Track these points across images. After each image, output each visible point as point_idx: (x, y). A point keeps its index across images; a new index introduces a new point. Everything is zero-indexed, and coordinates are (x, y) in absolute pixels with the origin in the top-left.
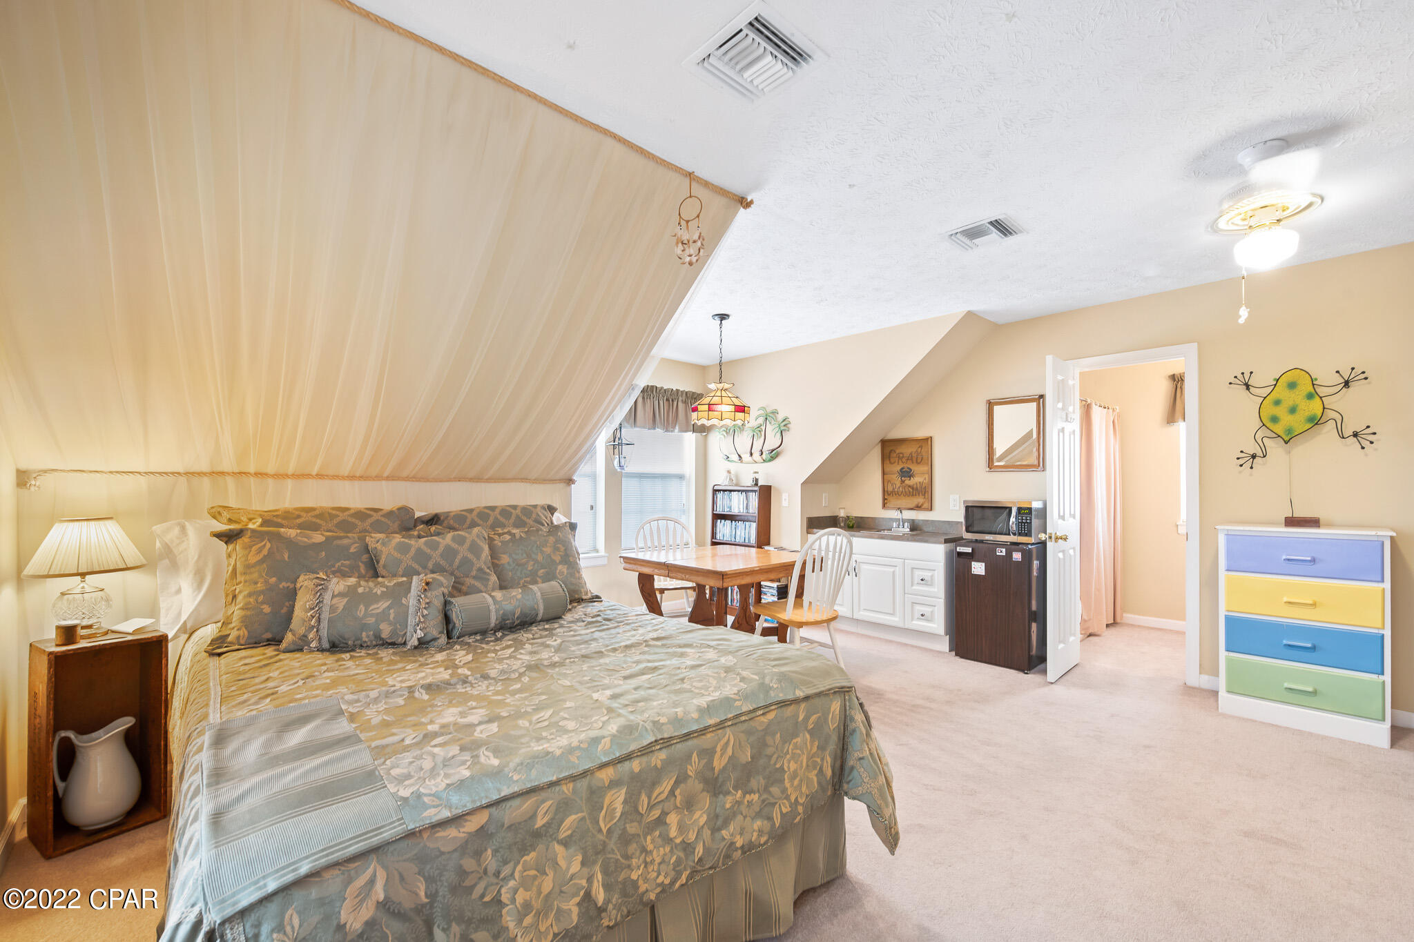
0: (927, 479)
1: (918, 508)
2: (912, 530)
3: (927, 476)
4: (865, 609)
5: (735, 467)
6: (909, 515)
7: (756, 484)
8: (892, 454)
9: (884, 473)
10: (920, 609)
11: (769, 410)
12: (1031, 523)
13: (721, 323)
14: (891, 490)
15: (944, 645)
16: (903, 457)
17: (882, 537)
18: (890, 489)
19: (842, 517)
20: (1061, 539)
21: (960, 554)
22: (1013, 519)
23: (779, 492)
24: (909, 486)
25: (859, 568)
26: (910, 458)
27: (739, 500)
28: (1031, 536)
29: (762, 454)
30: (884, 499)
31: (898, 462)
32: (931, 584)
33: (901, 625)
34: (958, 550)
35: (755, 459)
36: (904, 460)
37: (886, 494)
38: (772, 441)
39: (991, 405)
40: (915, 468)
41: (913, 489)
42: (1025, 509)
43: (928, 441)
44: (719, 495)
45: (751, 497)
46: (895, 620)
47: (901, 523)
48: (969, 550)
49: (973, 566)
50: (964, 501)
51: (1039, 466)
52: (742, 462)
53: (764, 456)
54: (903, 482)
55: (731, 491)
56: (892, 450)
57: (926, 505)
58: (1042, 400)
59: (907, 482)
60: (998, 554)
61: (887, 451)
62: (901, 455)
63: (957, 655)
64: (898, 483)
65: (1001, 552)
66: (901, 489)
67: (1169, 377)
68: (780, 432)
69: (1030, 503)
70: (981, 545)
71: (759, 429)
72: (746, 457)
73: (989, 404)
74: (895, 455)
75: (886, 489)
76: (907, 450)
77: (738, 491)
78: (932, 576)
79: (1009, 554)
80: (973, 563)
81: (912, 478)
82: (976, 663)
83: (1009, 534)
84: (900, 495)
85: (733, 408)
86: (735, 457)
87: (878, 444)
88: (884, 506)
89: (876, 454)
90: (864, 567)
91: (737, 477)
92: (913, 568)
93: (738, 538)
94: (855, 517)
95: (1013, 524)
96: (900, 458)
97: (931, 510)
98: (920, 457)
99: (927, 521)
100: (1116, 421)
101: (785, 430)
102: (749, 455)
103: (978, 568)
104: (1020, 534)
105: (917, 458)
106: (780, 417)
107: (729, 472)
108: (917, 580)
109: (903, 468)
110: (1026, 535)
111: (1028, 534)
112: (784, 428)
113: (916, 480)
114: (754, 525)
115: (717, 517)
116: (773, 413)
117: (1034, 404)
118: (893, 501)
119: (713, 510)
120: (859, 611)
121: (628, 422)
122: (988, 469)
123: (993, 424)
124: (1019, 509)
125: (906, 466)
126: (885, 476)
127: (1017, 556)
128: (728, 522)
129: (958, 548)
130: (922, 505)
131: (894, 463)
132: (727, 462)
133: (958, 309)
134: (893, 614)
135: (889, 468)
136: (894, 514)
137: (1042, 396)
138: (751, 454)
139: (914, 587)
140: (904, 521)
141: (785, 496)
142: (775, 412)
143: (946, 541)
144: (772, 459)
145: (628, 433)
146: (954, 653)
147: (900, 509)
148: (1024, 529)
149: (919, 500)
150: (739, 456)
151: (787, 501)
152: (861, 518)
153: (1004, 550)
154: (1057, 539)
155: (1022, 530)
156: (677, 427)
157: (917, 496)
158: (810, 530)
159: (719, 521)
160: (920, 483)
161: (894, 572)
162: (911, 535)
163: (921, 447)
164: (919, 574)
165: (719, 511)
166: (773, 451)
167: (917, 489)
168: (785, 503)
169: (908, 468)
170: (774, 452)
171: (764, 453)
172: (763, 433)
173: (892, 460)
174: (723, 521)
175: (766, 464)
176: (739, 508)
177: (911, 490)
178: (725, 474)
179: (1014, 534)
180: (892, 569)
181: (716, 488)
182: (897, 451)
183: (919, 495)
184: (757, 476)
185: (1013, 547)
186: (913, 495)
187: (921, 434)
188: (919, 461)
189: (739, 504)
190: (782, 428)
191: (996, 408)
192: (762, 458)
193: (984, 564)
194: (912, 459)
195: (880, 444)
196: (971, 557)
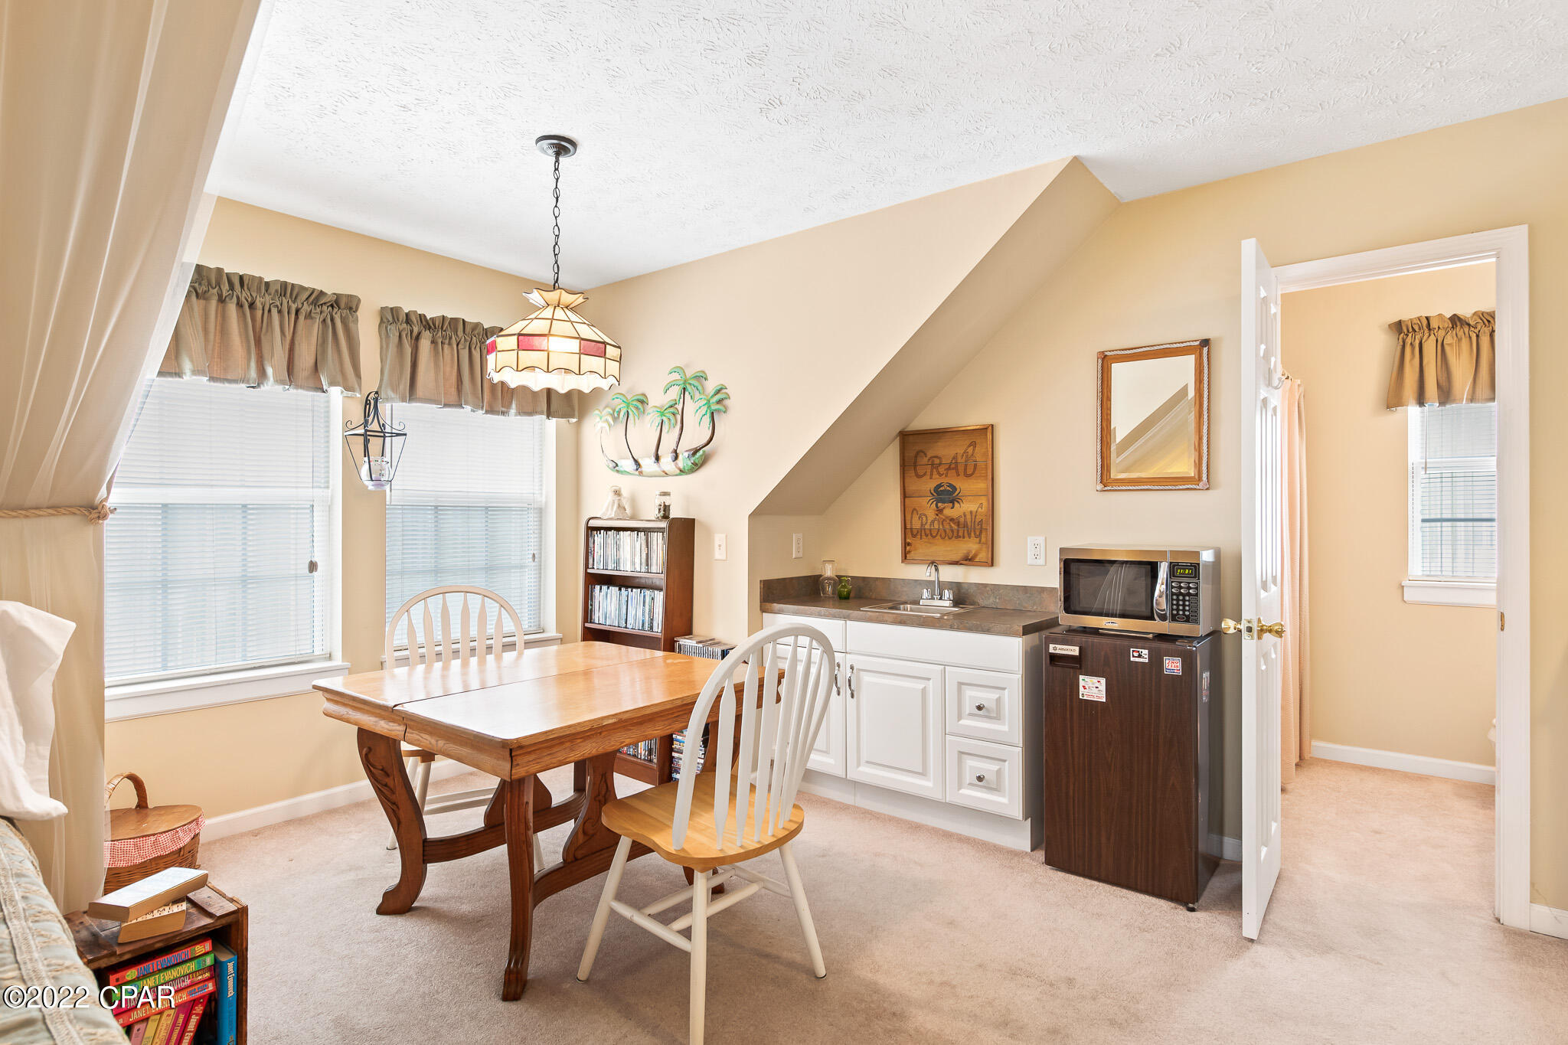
0: (985, 504)
1: (968, 560)
2: (957, 602)
3: (984, 501)
4: (867, 762)
5: (628, 484)
6: (950, 574)
7: (665, 517)
8: (919, 459)
9: (905, 495)
10: (974, 766)
11: (690, 373)
12: (1197, 595)
13: (557, 161)
14: (919, 526)
15: (1021, 839)
16: (940, 464)
17: (902, 622)
18: (916, 524)
19: (829, 579)
20: (1270, 631)
21: (1054, 658)
22: (1160, 587)
23: (709, 533)
24: (952, 520)
25: (858, 679)
26: (953, 467)
27: (633, 548)
28: (1197, 622)
29: (676, 458)
30: (906, 544)
31: (932, 475)
32: (997, 717)
33: (937, 795)
34: (1051, 650)
35: (666, 470)
36: (942, 470)
37: (909, 535)
38: (696, 433)
39: (1106, 361)
40: (963, 485)
41: (958, 524)
42: (1184, 567)
43: (986, 432)
44: (599, 538)
45: (655, 539)
46: (925, 786)
47: (937, 591)
48: (1074, 651)
49: (1081, 683)
50: (1062, 550)
51: (1200, 479)
52: (641, 473)
53: (681, 463)
54: (940, 511)
55: (618, 529)
56: (918, 453)
57: (983, 556)
58: (1205, 350)
59: (948, 512)
60: (1132, 659)
61: (910, 454)
62: (937, 461)
63: (1049, 861)
64: (931, 513)
65: (1140, 656)
66: (936, 526)
67: (1390, 326)
68: (709, 415)
69: (1197, 554)
70: (1096, 640)
71: (672, 410)
72: (648, 464)
73: (1103, 360)
74: (925, 460)
75: (908, 526)
76: (946, 451)
77: (632, 529)
78: (998, 701)
79: (1156, 661)
80: (1081, 677)
81: (956, 505)
82: (1088, 882)
83: (1152, 618)
84: (934, 537)
85: (574, 346)
86: (628, 465)
87: (896, 438)
88: (905, 557)
89: (891, 458)
90: (866, 678)
91: (633, 501)
92: (960, 684)
93: (630, 620)
94: (853, 578)
95: (1160, 597)
96: (935, 465)
97: (992, 565)
98: (971, 464)
99: (985, 585)
100: (1302, 403)
101: (718, 411)
102: (654, 459)
103: (1093, 688)
104: (1174, 618)
105: (966, 465)
106: (711, 386)
107: (617, 493)
108: (969, 707)
109: (940, 486)
110: (1187, 620)
111: (1191, 618)
112: (718, 406)
113: (966, 508)
114: (660, 597)
115: (595, 580)
116: (697, 378)
117: (1190, 360)
118: (921, 549)
119: (587, 566)
120: (859, 765)
121: (395, 390)
122: (1100, 487)
123: (1109, 399)
124: (1173, 568)
125: (945, 480)
126: (907, 500)
127: (1173, 665)
128: (614, 590)
129: (1051, 646)
130: (976, 555)
131: (925, 474)
132: (616, 474)
133: (1054, 158)
134: (923, 774)
135: (914, 485)
136: (921, 572)
137: (1206, 342)
138: (657, 458)
139: (963, 722)
140: (942, 586)
141: (719, 539)
142: (701, 377)
143: (1027, 630)
144: (696, 467)
145: (395, 411)
146: (1041, 855)
147: (934, 564)
148: (1184, 606)
149: (971, 546)
150: (636, 461)
151: (723, 547)
152: (864, 579)
153: (1145, 652)
154: (1262, 631)
155: (1178, 610)
156: (514, 406)
157: (967, 539)
158: (768, 605)
159: (597, 587)
160: (971, 512)
161: (924, 691)
162: (957, 616)
163: (973, 444)
164: (973, 696)
165: (598, 568)
166: (696, 451)
167: (965, 525)
168: (719, 554)
169: (950, 485)
170: (698, 454)
171: (680, 457)
172: (679, 417)
173: (921, 472)
174: (604, 588)
175: (684, 477)
176: (633, 563)
177: (955, 527)
178: (611, 496)
179: (1163, 618)
180: (919, 685)
181: (593, 523)
182: (930, 454)
183: (970, 537)
184: (667, 500)
185: (1164, 646)
186: (958, 537)
187: (972, 420)
188: (969, 472)
189: (633, 555)
190: (714, 407)
191: (1117, 368)
192: (676, 465)
193: (1103, 681)
194: (956, 468)
195: (897, 442)
196: (1078, 665)
